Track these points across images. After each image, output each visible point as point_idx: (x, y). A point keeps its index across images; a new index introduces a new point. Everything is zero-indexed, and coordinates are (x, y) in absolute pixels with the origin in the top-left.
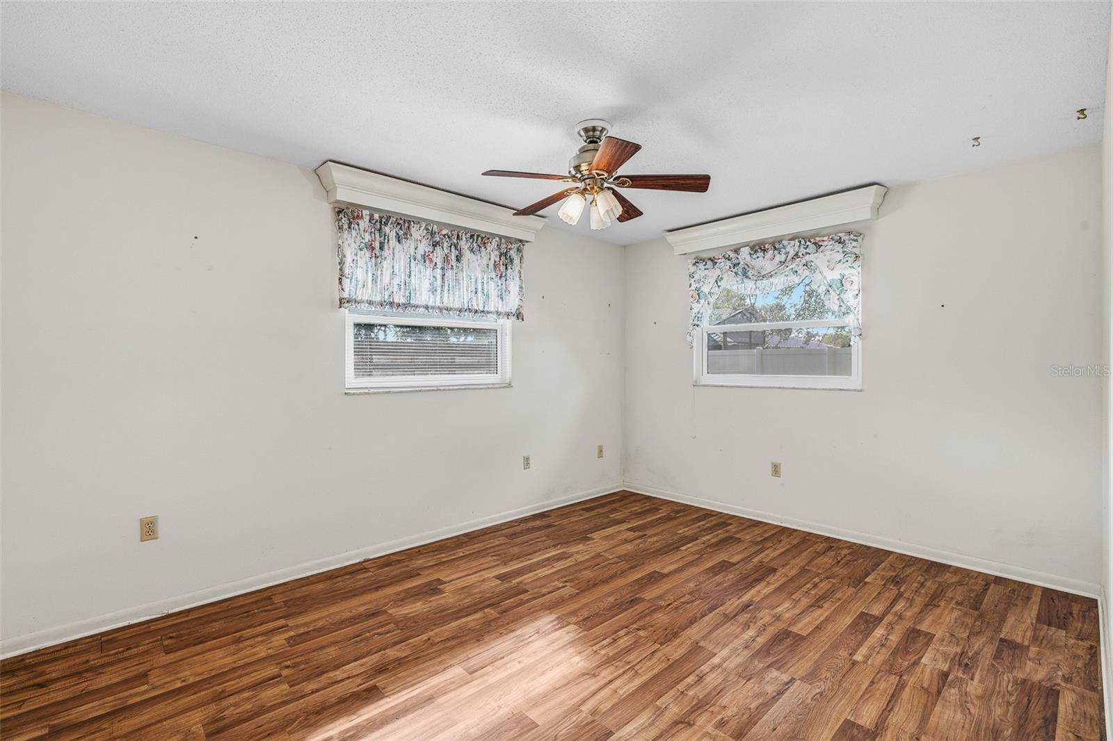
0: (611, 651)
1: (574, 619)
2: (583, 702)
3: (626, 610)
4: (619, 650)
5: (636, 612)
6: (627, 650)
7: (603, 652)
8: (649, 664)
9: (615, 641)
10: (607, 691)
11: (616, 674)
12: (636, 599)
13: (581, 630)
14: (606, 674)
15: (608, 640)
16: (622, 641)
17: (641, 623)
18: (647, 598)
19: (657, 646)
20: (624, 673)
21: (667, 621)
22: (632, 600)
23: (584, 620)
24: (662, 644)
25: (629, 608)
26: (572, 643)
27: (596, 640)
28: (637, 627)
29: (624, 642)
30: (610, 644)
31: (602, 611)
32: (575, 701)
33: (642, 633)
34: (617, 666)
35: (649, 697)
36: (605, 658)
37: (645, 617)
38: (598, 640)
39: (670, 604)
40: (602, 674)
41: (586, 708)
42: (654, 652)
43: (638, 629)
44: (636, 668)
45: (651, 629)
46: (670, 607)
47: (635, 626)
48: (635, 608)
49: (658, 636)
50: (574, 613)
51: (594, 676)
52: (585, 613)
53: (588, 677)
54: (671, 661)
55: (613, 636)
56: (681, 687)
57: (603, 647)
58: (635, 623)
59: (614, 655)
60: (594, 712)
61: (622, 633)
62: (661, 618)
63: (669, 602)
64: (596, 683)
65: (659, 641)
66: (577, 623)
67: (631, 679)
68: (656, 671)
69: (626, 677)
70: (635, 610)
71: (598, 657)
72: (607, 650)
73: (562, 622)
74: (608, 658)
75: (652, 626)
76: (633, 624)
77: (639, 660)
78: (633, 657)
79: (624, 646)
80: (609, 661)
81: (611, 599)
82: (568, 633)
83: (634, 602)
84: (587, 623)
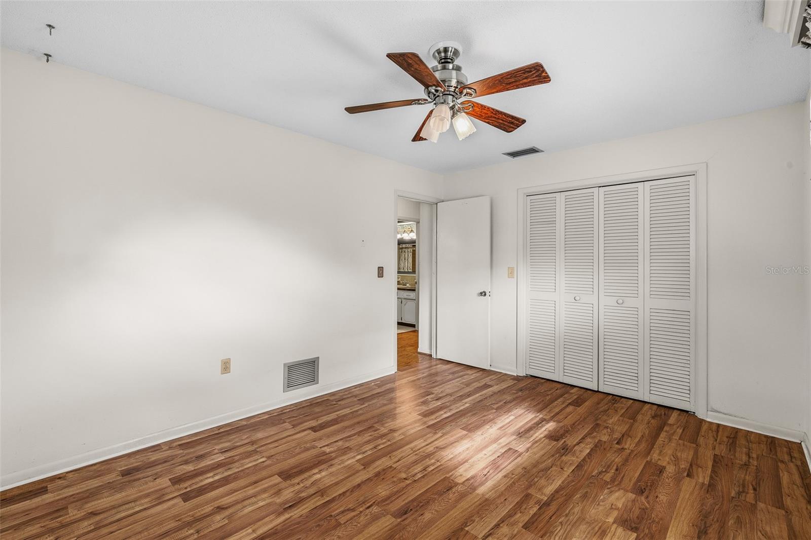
0: (428, 462)
1: (460, 488)
2: (441, 437)
3: (413, 501)
4: (422, 463)
5: (404, 497)
6: (416, 462)
7: (433, 461)
8: (403, 454)
9: (425, 469)
10: (429, 441)
11: (425, 448)
12: (401, 516)
13: (451, 478)
14: (431, 449)
15: (430, 469)
16: (419, 469)
17: (403, 485)
18: (389, 516)
19: (394, 466)
20: (419, 449)
21: (380, 487)
22: (406, 513)
23: (451, 488)
24: (391, 467)
25: (408, 503)
26: (456, 467)
27: (438, 470)
28: (406, 481)
29: (418, 468)
30: (428, 466)
31: (435, 499)
32: (446, 437)
33: (403, 475)
34: (424, 452)
35: (407, 439)
36: (431, 457)
37: (397, 491)
38: (437, 470)
39: (369, 507)
40: (433, 448)
41: (440, 434)
42: (398, 461)
43: (405, 479)
44: (412, 452)
45: (395, 479)
46: (368, 505)
47: (408, 482)
48: (404, 502)
49: (391, 473)
50: (463, 496)
51: (437, 447)
52: (452, 496)
53: (442, 447)
54: (388, 456)
55: (426, 472)
56: (389, 443)
57: (433, 464)
58: (408, 485)
59: (425, 459)
60: (435, 433)
61: (419, 476)
62: (383, 491)
63: (368, 511)
64: (435, 444)
65: (393, 469)
66: (457, 484)
67: (416, 446)
68: (400, 450)
69: (418, 447)
70: (404, 500)
71: (436, 458)
72: (429, 463)
73: (471, 486)
74: (429, 457)
75: (394, 482)
76: (410, 483)
77: (409, 456)
78: (413, 458)
79: (418, 465)
80: (429, 456)
81: (428, 516)
82: (461, 475)
83: (403, 512)
84: (448, 485)
